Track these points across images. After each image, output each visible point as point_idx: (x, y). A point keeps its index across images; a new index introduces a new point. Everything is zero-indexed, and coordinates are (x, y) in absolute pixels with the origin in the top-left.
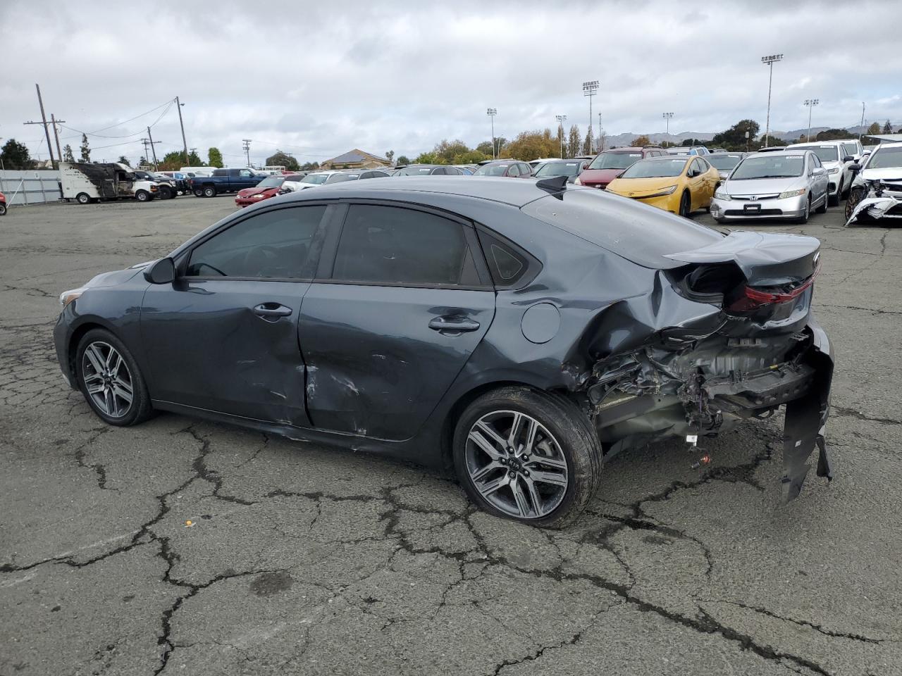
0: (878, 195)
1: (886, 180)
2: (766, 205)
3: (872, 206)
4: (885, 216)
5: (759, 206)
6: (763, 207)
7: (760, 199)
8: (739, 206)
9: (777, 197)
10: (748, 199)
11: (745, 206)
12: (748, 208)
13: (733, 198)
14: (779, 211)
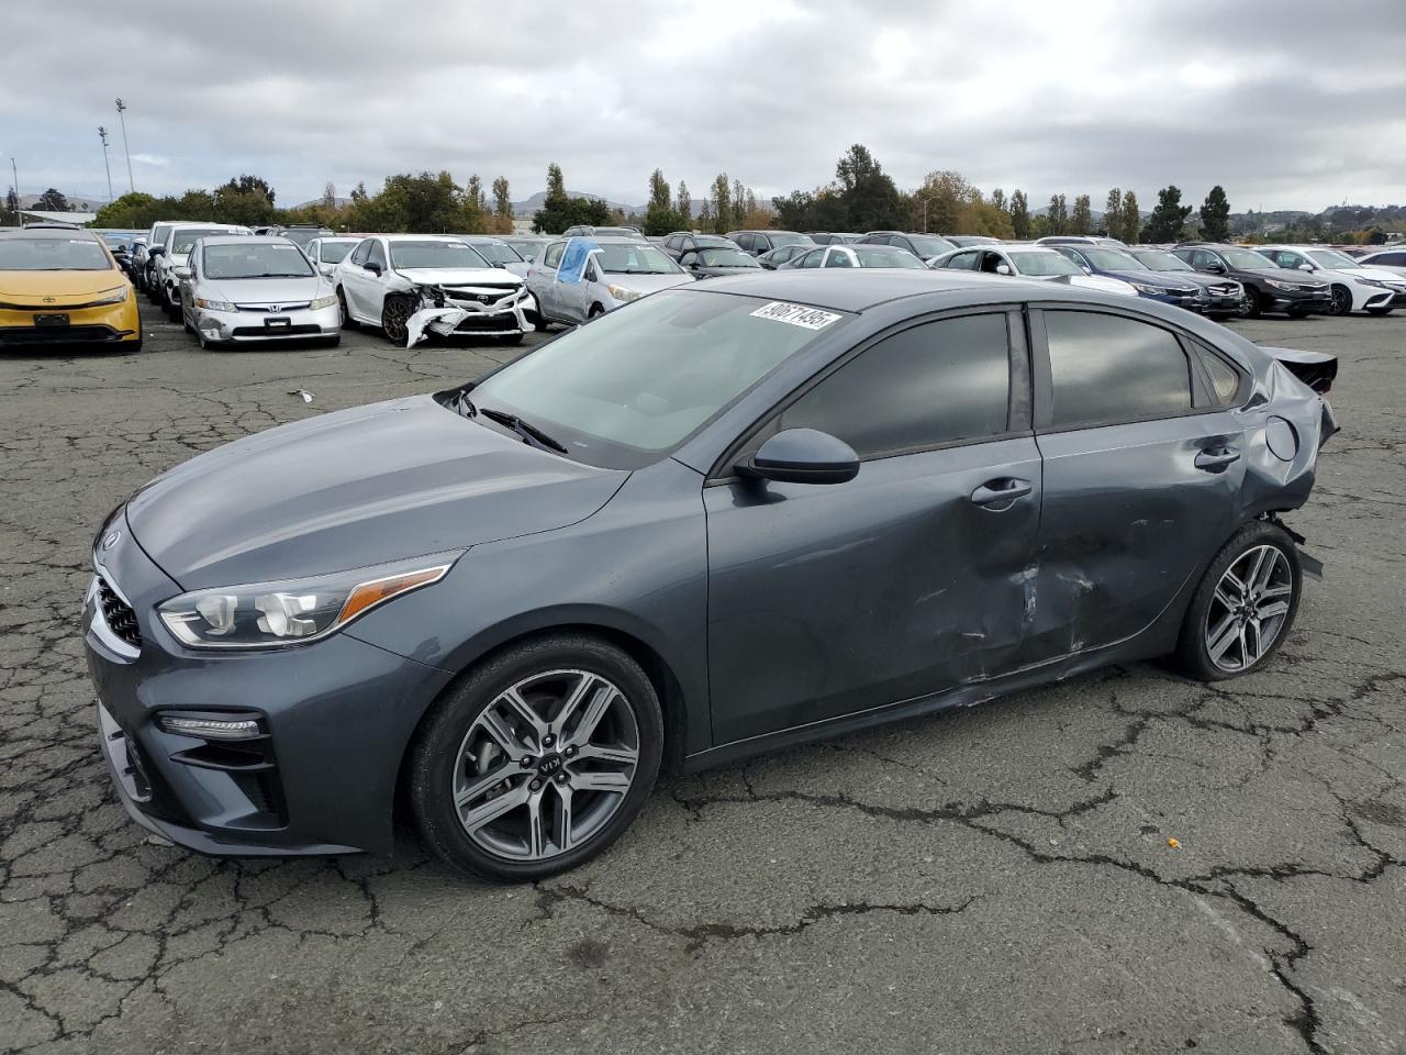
0: (439, 305)
1: (445, 285)
2: (298, 319)
3: (438, 320)
4: (456, 332)
5: (288, 320)
6: (294, 323)
7: (284, 309)
8: (257, 320)
9: (308, 306)
10: (266, 310)
11: (267, 321)
12: (272, 324)
13: (239, 309)
14: (316, 328)
